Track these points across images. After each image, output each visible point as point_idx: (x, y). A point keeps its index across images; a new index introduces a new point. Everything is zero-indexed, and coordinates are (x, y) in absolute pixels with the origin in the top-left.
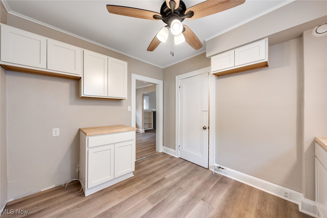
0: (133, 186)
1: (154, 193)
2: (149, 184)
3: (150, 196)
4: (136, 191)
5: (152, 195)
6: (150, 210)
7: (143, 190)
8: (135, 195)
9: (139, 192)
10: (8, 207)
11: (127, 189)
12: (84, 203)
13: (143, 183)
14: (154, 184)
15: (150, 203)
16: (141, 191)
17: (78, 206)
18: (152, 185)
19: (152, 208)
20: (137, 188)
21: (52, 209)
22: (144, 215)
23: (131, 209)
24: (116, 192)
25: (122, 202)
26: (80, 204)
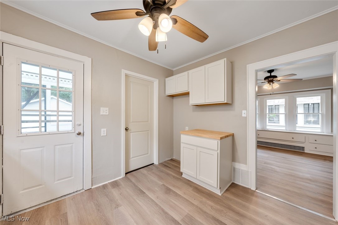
0: (202, 199)
1: (199, 220)
2: (213, 213)
3: (193, 216)
4: (196, 203)
5: (194, 218)
6: (174, 219)
7: (200, 208)
8: (191, 202)
9: (196, 205)
10: (172, 160)
11: (197, 195)
12: (178, 179)
13: (211, 206)
14: (215, 218)
15: (182, 218)
16: (198, 206)
17: (174, 177)
18: (213, 217)
19: (176, 220)
20: (201, 202)
21: (171, 170)
22: (168, 214)
23: (174, 203)
24: (191, 189)
25: (181, 196)
26: (176, 177)
